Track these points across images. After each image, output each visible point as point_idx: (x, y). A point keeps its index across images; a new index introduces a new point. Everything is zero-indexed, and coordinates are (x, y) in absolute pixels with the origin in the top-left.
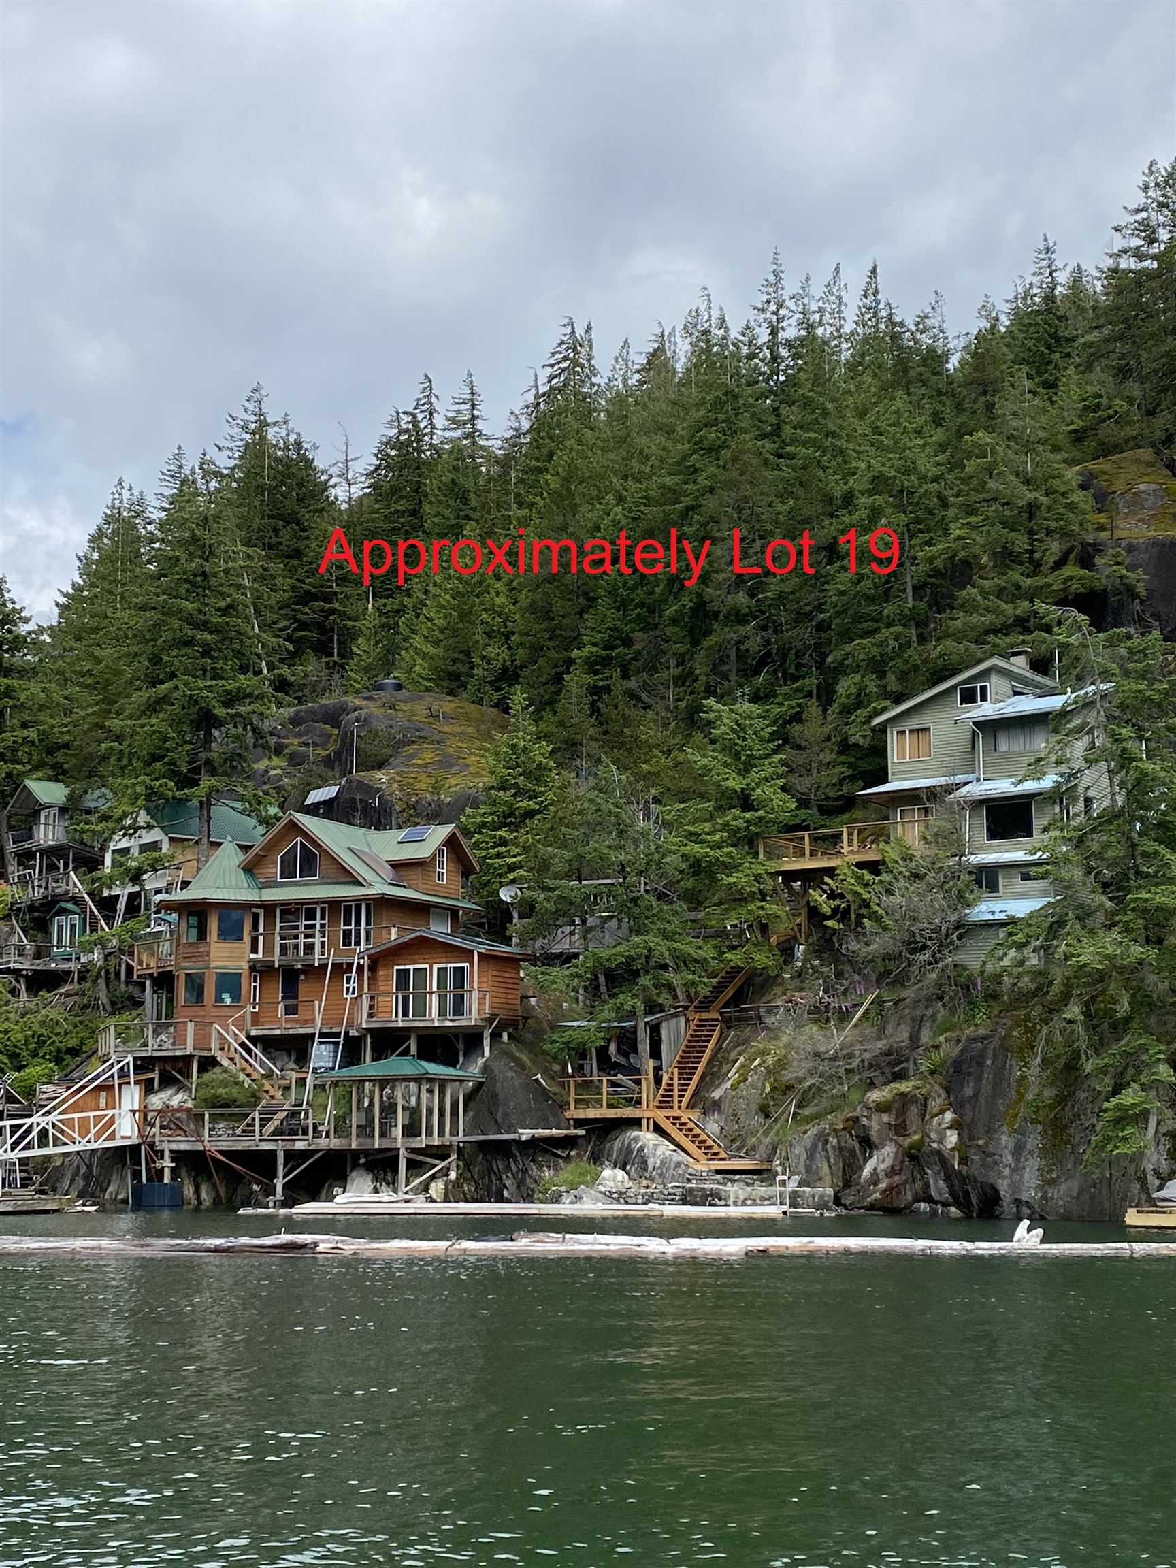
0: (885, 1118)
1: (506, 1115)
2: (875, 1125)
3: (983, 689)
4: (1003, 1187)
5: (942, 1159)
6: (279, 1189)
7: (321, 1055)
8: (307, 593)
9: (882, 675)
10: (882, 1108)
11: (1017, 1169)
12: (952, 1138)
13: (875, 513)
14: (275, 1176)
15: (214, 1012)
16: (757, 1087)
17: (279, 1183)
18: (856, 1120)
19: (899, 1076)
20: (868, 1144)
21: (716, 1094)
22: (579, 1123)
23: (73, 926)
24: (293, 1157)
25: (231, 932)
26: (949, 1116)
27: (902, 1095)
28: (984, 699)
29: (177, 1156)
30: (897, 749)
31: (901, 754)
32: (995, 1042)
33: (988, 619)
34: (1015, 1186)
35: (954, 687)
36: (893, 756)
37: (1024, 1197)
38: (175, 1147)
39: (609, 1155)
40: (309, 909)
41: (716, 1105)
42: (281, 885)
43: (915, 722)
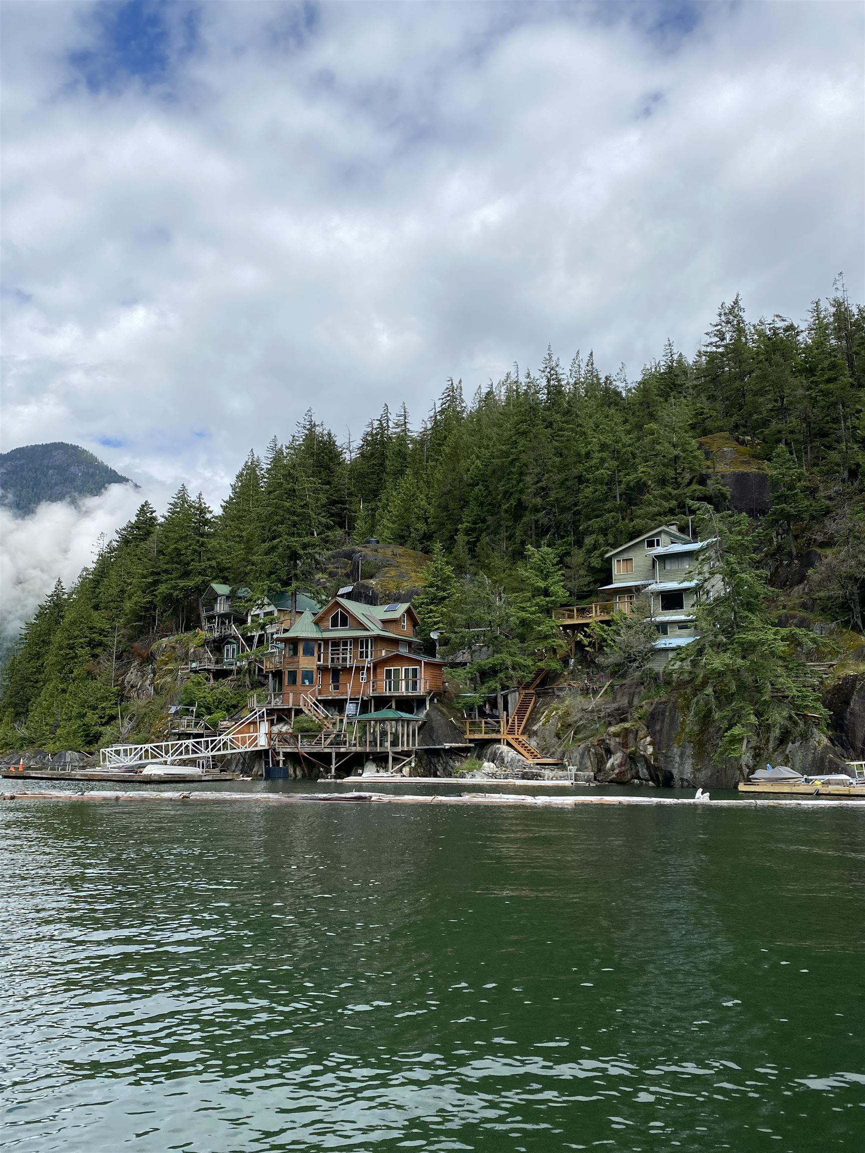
0: (617, 740)
1: (437, 737)
2: (612, 743)
3: (658, 541)
4: (675, 772)
5: (646, 760)
6: (333, 770)
7: (350, 709)
8: (335, 500)
9: (606, 535)
10: (616, 735)
11: (682, 764)
12: (650, 749)
13: (603, 461)
14: (331, 764)
15: (302, 688)
16: (555, 724)
17: (333, 767)
18: (603, 740)
19: (624, 720)
20: (609, 752)
21: (535, 728)
22: (471, 741)
23: (234, 649)
24: (340, 756)
25: (309, 652)
26: (648, 739)
27: (626, 729)
28: (658, 545)
29: (286, 754)
30: (617, 569)
31: (619, 571)
32: (670, 705)
33: (656, 509)
34: (681, 772)
35: (643, 541)
36: (615, 571)
37: (685, 777)
38: (285, 750)
39: (486, 756)
40: (345, 641)
41: (535, 733)
42: (331, 630)
43: (626, 556)
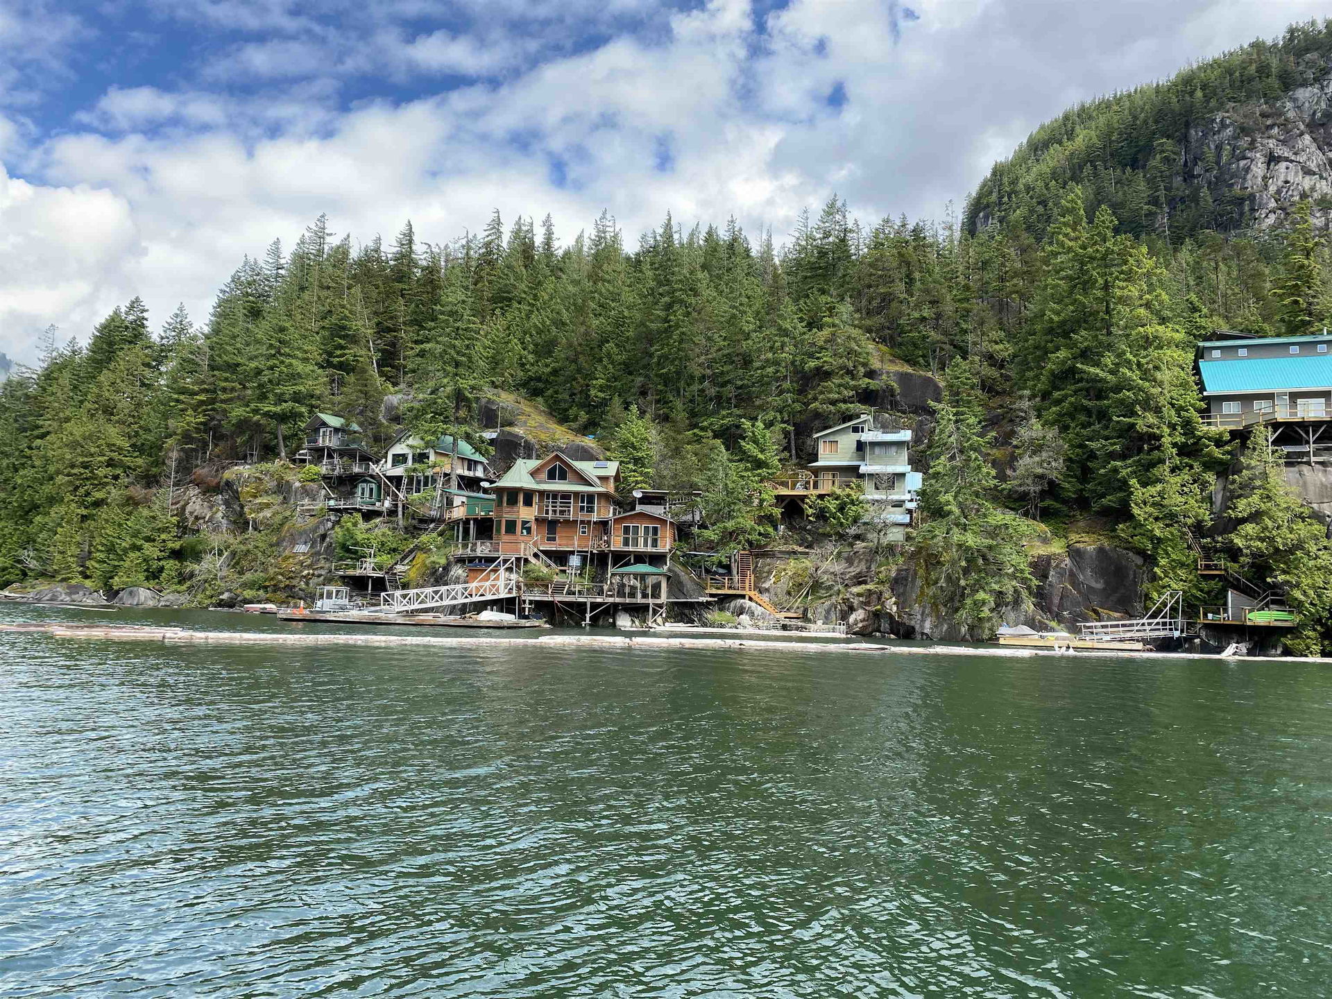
0: (861, 599)
2: (856, 602)
4: (917, 627)
5: (891, 616)
6: (588, 619)
7: (575, 561)
10: (859, 595)
11: (923, 621)
12: (895, 608)
14: (586, 612)
15: (521, 538)
17: (588, 616)
18: (848, 599)
19: (865, 582)
20: (852, 609)
21: (766, 585)
22: (712, 595)
23: (371, 490)
24: (595, 606)
25: (528, 503)
26: (894, 599)
27: (869, 590)
28: (863, 432)
29: (531, 602)
30: (822, 449)
31: (825, 451)
32: (911, 572)
34: (922, 627)
35: (849, 426)
36: (821, 451)
37: (925, 631)
38: (532, 598)
39: (728, 609)
40: (566, 496)
41: (767, 590)
42: (546, 483)
43: (832, 438)
